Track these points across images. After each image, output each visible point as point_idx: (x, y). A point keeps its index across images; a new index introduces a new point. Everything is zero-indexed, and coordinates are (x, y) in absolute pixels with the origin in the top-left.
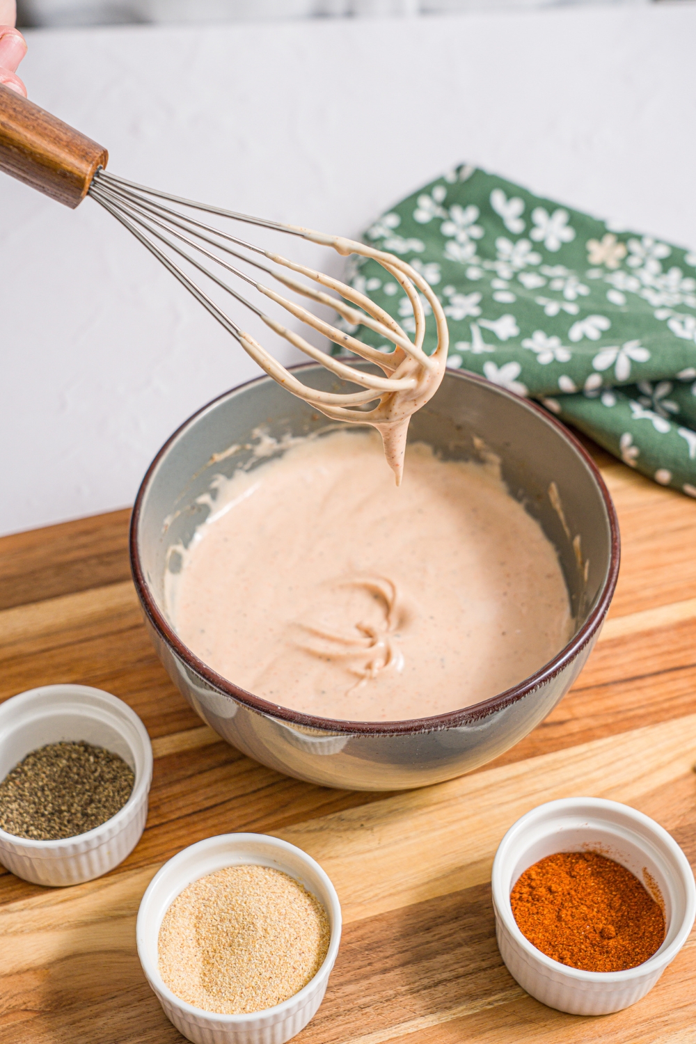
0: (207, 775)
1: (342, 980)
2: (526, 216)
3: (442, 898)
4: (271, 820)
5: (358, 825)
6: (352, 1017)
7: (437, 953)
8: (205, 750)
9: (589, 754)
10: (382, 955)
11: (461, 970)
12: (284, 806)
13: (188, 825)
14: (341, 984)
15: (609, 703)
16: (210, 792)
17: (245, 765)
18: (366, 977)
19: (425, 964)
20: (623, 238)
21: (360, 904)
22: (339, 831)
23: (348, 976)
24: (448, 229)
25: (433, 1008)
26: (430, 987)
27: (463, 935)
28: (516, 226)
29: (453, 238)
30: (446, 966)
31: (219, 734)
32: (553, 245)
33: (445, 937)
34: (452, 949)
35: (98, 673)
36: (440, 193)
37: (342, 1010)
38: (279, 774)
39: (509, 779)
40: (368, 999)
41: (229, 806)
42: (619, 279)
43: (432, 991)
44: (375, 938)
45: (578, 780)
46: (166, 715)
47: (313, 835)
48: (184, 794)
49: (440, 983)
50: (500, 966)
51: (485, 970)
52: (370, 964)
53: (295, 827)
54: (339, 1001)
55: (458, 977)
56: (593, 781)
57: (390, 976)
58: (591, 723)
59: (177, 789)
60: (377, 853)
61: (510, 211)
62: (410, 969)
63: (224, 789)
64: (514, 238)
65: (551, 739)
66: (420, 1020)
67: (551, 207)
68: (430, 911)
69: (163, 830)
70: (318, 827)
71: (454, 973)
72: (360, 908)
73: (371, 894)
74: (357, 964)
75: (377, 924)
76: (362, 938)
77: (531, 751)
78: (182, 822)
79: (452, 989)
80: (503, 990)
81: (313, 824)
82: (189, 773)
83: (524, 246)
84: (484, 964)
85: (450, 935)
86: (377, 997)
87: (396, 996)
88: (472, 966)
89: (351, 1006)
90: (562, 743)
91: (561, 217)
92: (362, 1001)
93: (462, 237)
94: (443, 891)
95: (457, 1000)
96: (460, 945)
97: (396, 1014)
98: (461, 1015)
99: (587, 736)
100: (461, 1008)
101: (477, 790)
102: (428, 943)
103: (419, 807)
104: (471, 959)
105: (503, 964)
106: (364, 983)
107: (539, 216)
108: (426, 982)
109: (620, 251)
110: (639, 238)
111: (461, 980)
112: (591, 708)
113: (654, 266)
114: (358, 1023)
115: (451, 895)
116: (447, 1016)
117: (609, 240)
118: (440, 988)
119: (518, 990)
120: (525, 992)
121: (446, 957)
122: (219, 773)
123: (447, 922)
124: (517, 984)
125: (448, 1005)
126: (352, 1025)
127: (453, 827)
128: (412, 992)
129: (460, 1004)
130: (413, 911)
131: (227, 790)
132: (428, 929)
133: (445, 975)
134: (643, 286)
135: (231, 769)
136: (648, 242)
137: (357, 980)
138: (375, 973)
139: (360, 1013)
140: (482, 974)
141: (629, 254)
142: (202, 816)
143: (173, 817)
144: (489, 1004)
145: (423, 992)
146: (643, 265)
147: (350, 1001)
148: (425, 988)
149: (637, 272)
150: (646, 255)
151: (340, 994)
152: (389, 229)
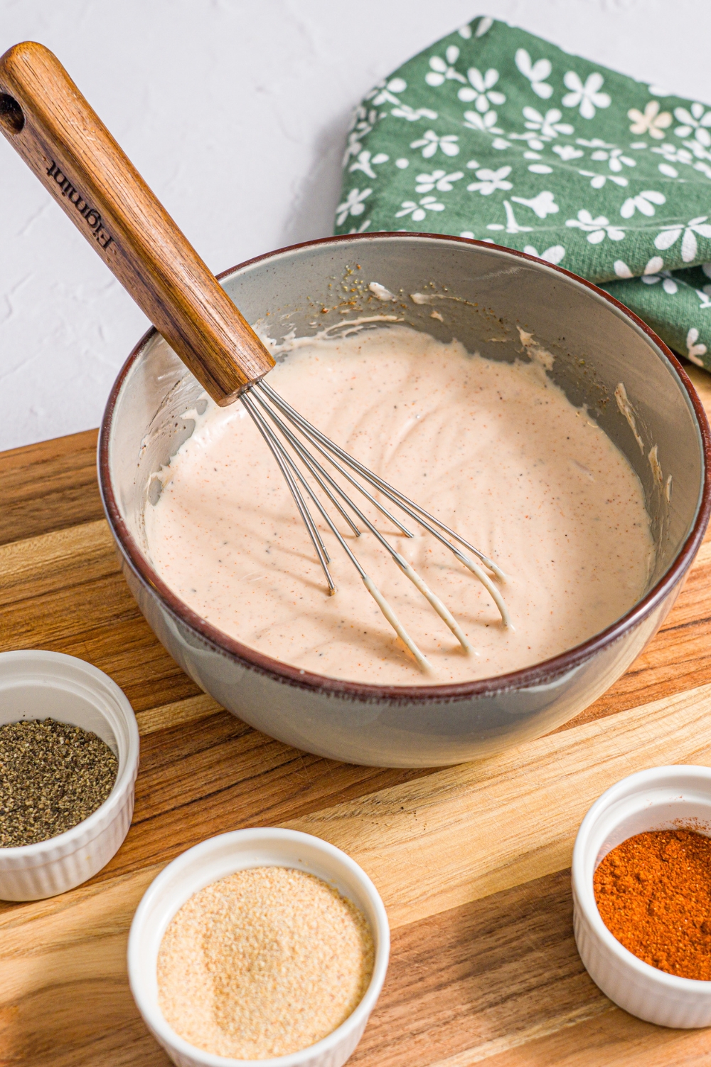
0: (207, 753)
2: (556, 79)
3: (505, 893)
4: (290, 806)
5: (397, 807)
6: (403, 1046)
7: (503, 961)
8: (203, 723)
9: (671, 710)
10: (435, 967)
11: (534, 981)
12: (305, 788)
13: (187, 816)
14: (389, 1006)
15: (690, 647)
16: (211, 774)
17: (253, 741)
18: (417, 995)
19: (490, 975)
20: (668, 104)
21: (405, 905)
22: (374, 816)
23: (395, 996)
24: (465, 95)
25: (502, 1030)
26: (497, 1004)
27: (533, 937)
28: (545, 91)
29: (472, 106)
30: (515, 977)
31: (219, 703)
32: (587, 112)
33: (511, 941)
34: (522, 956)
35: (66, 633)
36: (453, 53)
37: (389, 1038)
38: (295, 750)
39: (576, 744)
40: (421, 1023)
41: (237, 791)
42: (667, 150)
43: (499, 1008)
44: (425, 947)
45: (659, 742)
46: (152, 682)
47: (343, 823)
48: (180, 779)
49: (508, 998)
50: (580, 973)
51: (562, 978)
52: (421, 979)
53: (320, 814)
54: (386, 1027)
55: (530, 990)
56: (677, 742)
57: (446, 992)
58: (670, 671)
59: (170, 772)
60: (421, 842)
61: (537, 73)
62: (471, 982)
63: (230, 771)
64: (542, 106)
65: (625, 693)
66: (487, 1045)
67: (585, 69)
68: (492, 909)
69: (155, 824)
70: (348, 812)
71: (524, 985)
72: (404, 911)
73: (418, 892)
74: (405, 980)
75: (427, 929)
76: (410, 947)
77: (602, 710)
78: (179, 814)
79: (525, 1005)
80: (585, 1002)
81: (341, 809)
82: (185, 752)
83: (554, 115)
84: (561, 972)
85: (518, 938)
86: (432, 1020)
87: (455, 1017)
88: (547, 975)
89: (400, 1032)
90: (638, 698)
91: (596, 80)
92: (414, 1026)
93: (482, 104)
94: (506, 884)
95: (531, 1018)
96: (530, 950)
97: (457, 1040)
98: (537, 1036)
99: (666, 688)
100: (536, 1028)
101: (539, 759)
102: (491, 949)
103: (470, 783)
104: (545, 967)
105: (585, 970)
106: (416, 1004)
107: (571, 79)
108: (491, 997)
109: (665, 120)
110: (687, 105)
111: (534, 993)
112: (669, 655)
113: (704, 138)
114: (411, 1054)
115: (515, 889)
116: (520, 1039)
117: (653, 108)
118: (510, 1004)
119: (604, 1001)
120: (613, 1004)
121: (514, 965)
122: (221, 751)
123: (513, 922)
124: (602, 994)
125: (520, 1024)
126: (403, 1057)
127: (514, 805)
128: (474, 1011)
129: (535, 1022)
130: (471, 911)
131: (236, 771)
132: (490, 932)
133: (514, 988)
134: (695, 159)
135: (238, 745)
136: (697, 110)
137: (406, 1000)
138: (427, 990)
139: (412, 1041)
140: (559, 984)
141: (676, 123)
142: (203, 804)
143: (168, 808)
144: (570, 1020)
145: (488, 1010)
146: (692, 136)
147: (399, 1027)
148: (491, 1005)
149: (687, 144)
150: (695, 124)
151: (386, 1019)
152: (396, 95)
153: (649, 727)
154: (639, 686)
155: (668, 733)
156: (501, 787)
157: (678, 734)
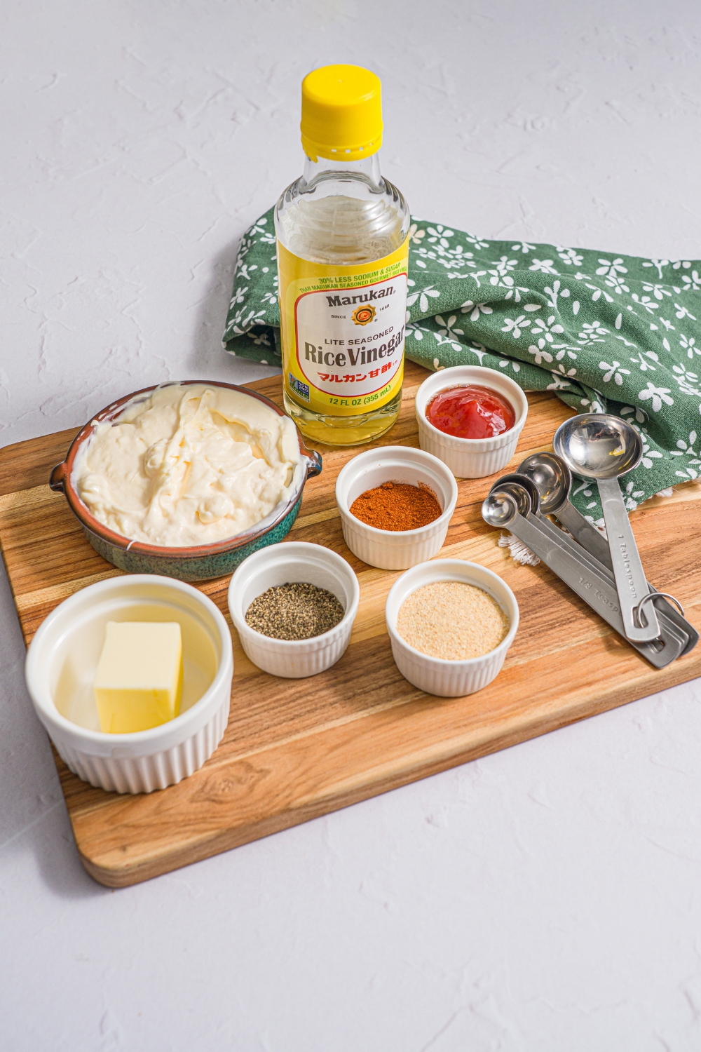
1: (317, 688)
6: (326, 710)
7: (380, 668)
10: (343, 672)
14: (317, 691)
18: (334, 685)
19: (373, 675)
26: (377, 689)
30: (387, 676)
33: (385, 659)
37: (318, 706)
43: (378, 691)
49: (383, 686)
52: (336, 678)
54: (316, 701)
55: (395, 682)
68: (375, 644)
71: (391, 680)
86: (342, 697)
89: (324, 703)
90: (459, 538)
95: (395, 695)
97: (354, 706)
98: (398, 704)
100: (397, 700)
102: (374, 663)
106: (333, 689)
108: (374, 686)
111: (397, 684)
114: (330, 713)
116: (388, 705)
118: (384, 689)
121: (387, 670)
125: (389, 699)
126: (326, 715)
128: (364, 692)
129: (397, 698)
132: (374, 655)
133: (386, 681)
139: (331, 707)
144: (416, 696)
145: (372, 692)
148: (373, 690)
151: (317, 696)
153: (465, 552)
154: (460, 532)
155: (475, 555)
156: (382, 584)
157: (481, 556)
